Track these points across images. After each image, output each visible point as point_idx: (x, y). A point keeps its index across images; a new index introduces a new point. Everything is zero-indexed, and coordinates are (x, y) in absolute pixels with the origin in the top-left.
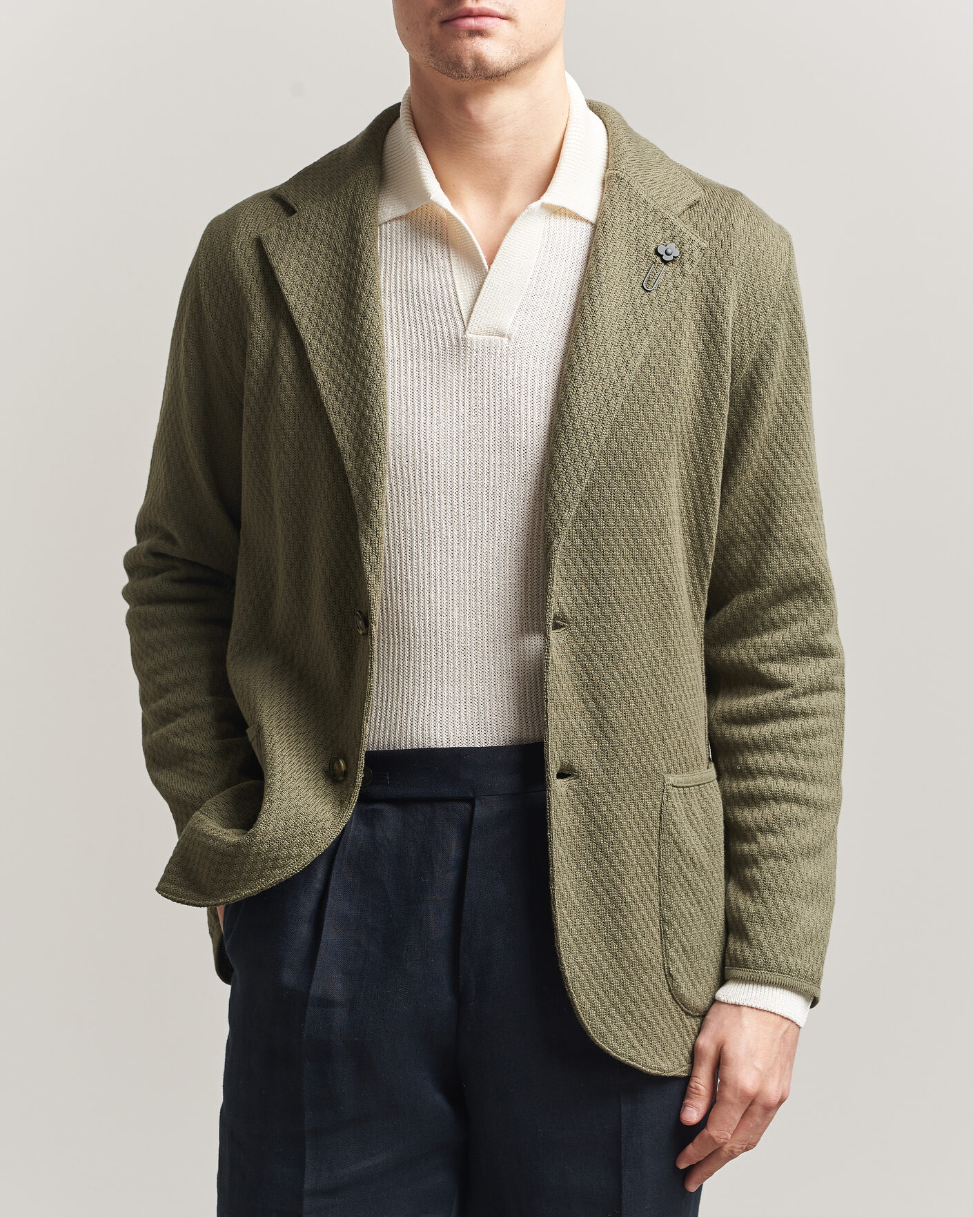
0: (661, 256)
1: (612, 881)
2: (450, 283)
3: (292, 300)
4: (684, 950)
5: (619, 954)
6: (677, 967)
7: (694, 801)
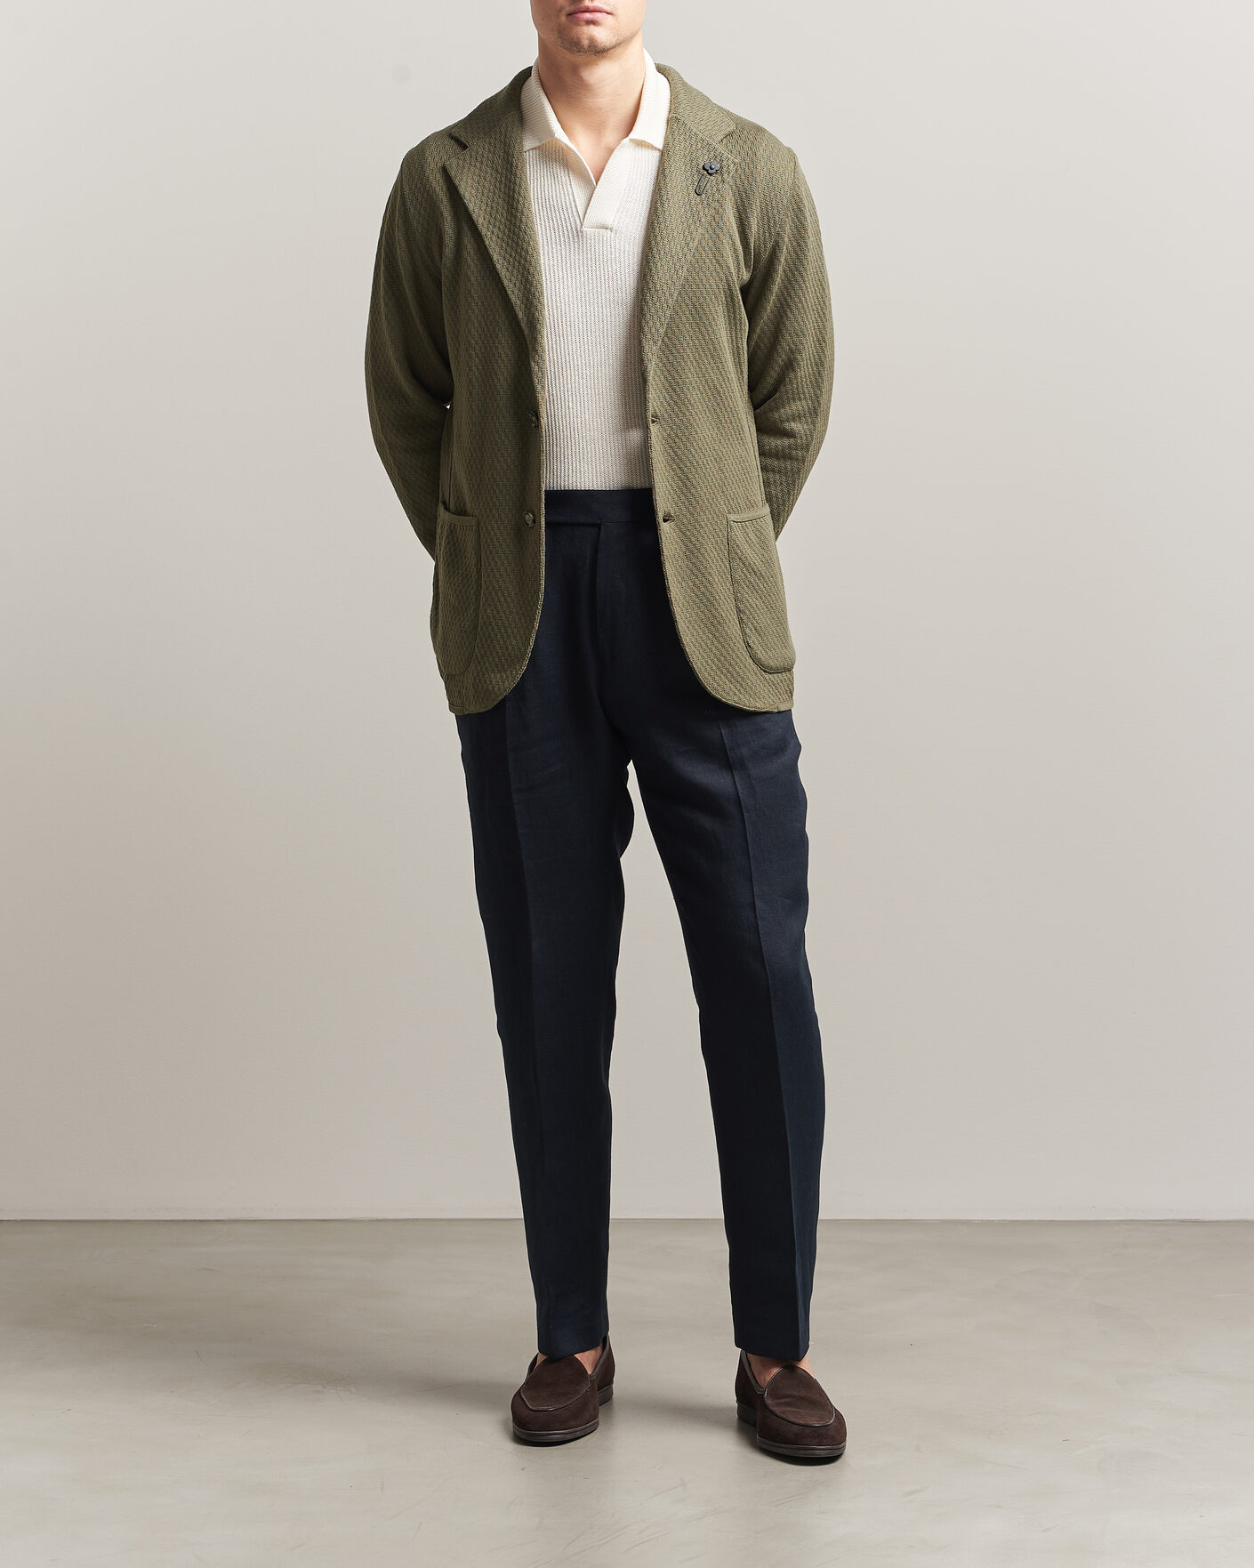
0: (707, 170)
1: (705, 587)
2: (570, 193)
3: (471, 207)
4: (755, 629)
5: (717, 635)
6: (753, 640)
7: (750, 531)
